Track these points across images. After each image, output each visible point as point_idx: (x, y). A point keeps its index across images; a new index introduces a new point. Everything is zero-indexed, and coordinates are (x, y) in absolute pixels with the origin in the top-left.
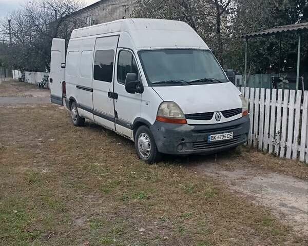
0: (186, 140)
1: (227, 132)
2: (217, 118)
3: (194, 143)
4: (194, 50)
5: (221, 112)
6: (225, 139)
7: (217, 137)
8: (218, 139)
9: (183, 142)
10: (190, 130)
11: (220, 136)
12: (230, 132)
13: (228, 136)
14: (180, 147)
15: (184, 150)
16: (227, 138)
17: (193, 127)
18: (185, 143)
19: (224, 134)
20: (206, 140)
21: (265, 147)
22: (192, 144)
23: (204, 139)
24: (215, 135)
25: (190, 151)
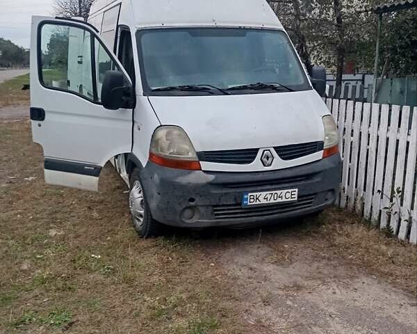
0: (198, 201)
1: (283, 188)
2: (265, 160)
3: (214, 206)
4: (251, 29)
5: (275, 148)
6: (279, 200)
7: (263, 197)
8: (265, 202)
9: (192, 203)
10: (204, 181)
11: (269, 196)
12: (292, 187)
13: (288, 195)
14: (188, 213)
15: (195, 220)
16: (284, 200)
17: (211, 177)
18: (195, 206)
19: (279, 192)
20: (239, 201)
21: (375, 216)
22: (211, 208)
23: (235, 199)
24: (258, 194)
25: (206, 222)
